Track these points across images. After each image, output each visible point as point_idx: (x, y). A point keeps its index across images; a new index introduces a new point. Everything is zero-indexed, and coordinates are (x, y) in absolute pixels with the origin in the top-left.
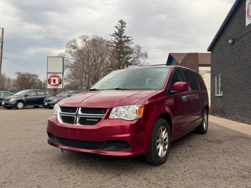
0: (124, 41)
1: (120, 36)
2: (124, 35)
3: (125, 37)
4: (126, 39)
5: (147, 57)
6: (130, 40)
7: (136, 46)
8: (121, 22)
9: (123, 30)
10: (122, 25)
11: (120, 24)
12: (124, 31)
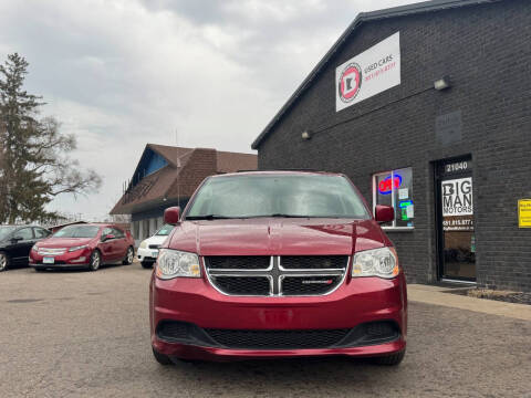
0: (23, 105)
1: (12, 92)
2: (21, 91)
3: (24, 95)
4: (28, 99)
5: (73, 147)
6: (36, 104)
7: (47, 119)
8: (15, 58)
9: (19, 79)
10: (17, 65)
11: (11, 62)
12: (23, 82)
